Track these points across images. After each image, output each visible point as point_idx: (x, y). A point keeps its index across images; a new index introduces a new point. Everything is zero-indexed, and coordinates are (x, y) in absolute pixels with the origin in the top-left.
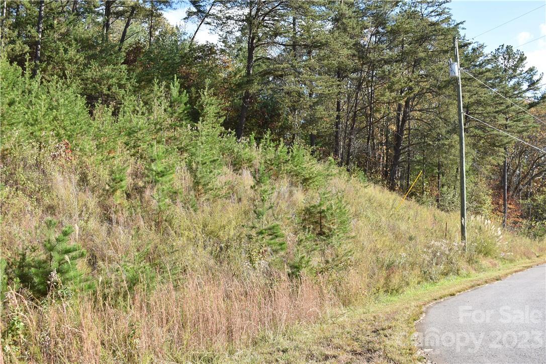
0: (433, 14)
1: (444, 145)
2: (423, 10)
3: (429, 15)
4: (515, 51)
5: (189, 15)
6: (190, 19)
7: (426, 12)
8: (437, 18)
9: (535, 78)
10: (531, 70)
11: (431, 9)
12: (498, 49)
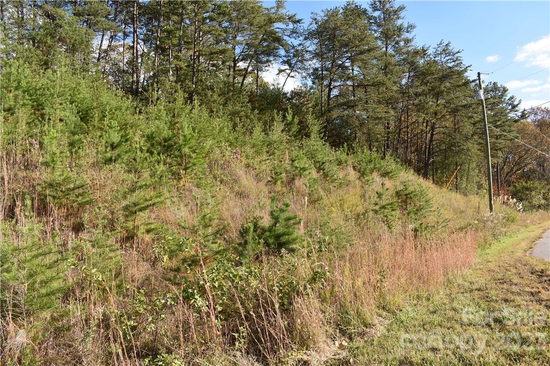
0: (449, 61)
1: (463, 149)
2: (442, 59)
3: (446, 62)
4: (499, 86)
5: (280, 72)
6: (280, 74)
7: (445, 60)
8: (453, 63)
9: (516, 103)
10: (512, 98)
11: (447, 58)
12: (488, 85)
